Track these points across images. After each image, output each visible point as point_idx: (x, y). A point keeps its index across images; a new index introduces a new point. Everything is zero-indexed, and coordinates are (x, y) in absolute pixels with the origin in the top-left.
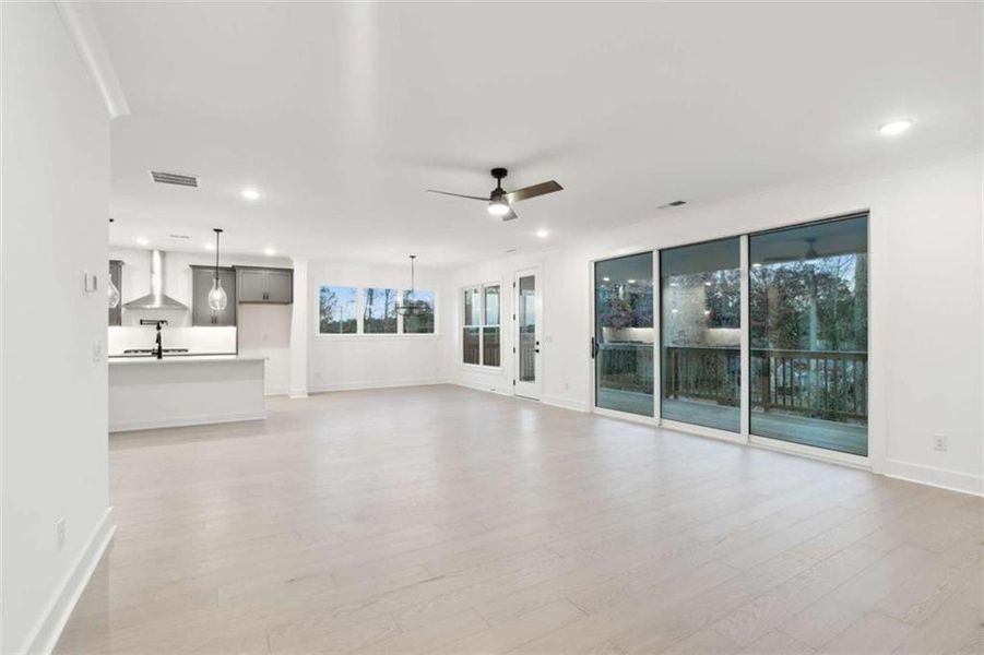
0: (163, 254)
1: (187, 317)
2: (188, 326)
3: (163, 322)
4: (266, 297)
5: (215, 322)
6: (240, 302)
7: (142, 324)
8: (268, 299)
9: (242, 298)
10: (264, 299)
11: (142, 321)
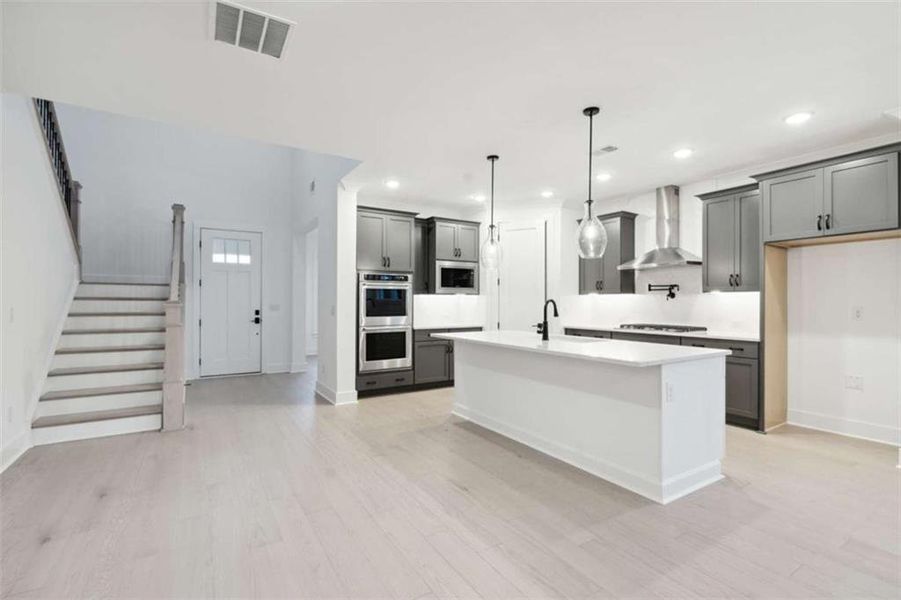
2: (699, 293)
3: (675, 286)
4: (823, 225)
5: (735, 284)
6: (766, 244)
7: (650, 290)
8: (828, 227)
9: (771, 234)
10: (820, 228)
11: (650, 286)
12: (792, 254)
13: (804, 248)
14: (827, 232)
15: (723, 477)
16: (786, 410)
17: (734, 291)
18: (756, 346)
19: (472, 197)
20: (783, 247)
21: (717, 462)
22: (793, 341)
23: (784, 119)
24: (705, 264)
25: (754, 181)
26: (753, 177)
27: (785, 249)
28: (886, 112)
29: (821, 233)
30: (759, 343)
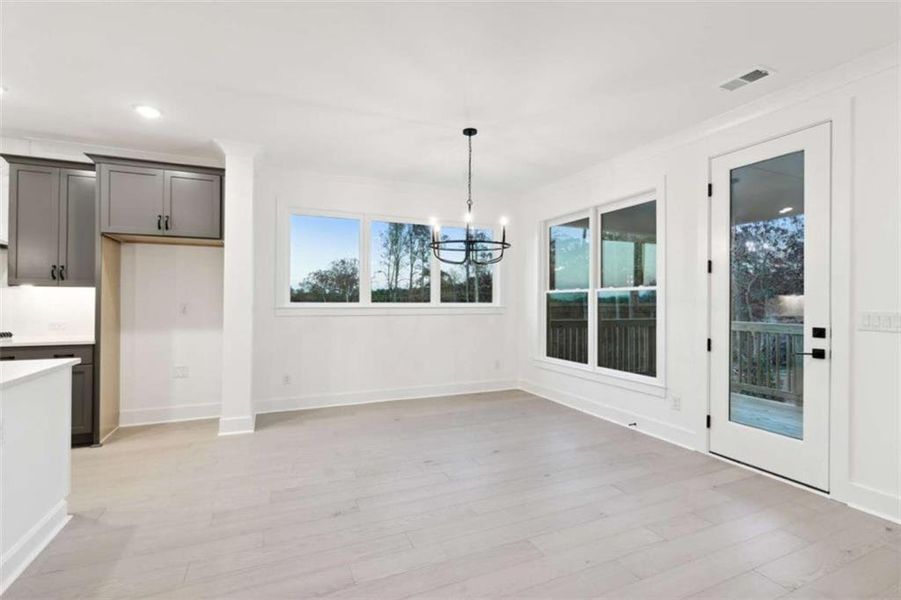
4: (163, 225)
5: (58, 276)
6: (103, 234)
8: (167, 228)
9: (109, 224)
10: (160, 228)
12: (125, 249)
13: (138, 246)
14: (166, 233)
15: (71, 517)
16: (119, 413)
17: (58, 285)
18: (90, 351)
20: (116, 239)
21: (63, 503)
22: (125, 339)
23: (134, 106)
24: (12, 248)
25: (89, 161)
26: (88, 155)
27: (118, 242)
28: (215, 140)
29: (160, 232)
30: (93, 346)
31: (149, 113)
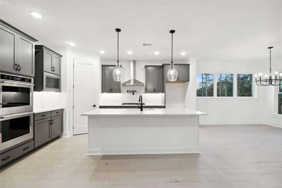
0: (134, 62)
1: (143, 90)
2: (144, 93)
3: (135, 91)
6: (165, 81)
7: (128, 92)
8: (178, 79)
11: (128, 91)
19: (68, 43)
26: (163, 64)
30: (165, 106)
31: (157, 53)
